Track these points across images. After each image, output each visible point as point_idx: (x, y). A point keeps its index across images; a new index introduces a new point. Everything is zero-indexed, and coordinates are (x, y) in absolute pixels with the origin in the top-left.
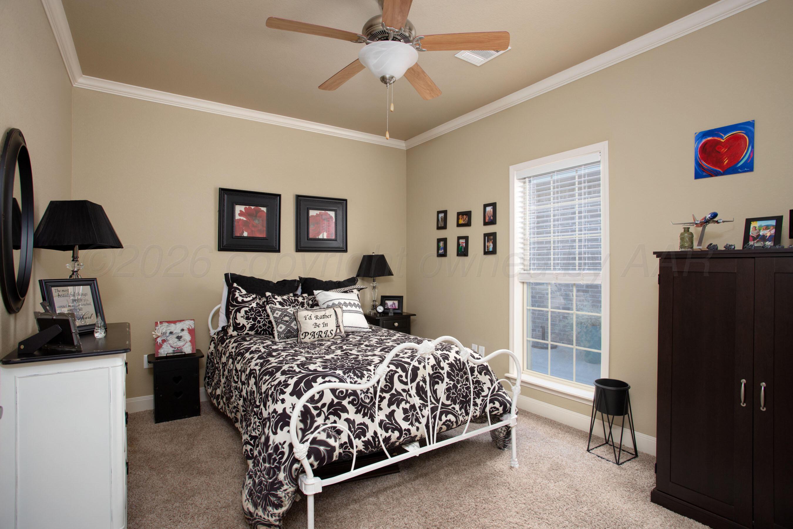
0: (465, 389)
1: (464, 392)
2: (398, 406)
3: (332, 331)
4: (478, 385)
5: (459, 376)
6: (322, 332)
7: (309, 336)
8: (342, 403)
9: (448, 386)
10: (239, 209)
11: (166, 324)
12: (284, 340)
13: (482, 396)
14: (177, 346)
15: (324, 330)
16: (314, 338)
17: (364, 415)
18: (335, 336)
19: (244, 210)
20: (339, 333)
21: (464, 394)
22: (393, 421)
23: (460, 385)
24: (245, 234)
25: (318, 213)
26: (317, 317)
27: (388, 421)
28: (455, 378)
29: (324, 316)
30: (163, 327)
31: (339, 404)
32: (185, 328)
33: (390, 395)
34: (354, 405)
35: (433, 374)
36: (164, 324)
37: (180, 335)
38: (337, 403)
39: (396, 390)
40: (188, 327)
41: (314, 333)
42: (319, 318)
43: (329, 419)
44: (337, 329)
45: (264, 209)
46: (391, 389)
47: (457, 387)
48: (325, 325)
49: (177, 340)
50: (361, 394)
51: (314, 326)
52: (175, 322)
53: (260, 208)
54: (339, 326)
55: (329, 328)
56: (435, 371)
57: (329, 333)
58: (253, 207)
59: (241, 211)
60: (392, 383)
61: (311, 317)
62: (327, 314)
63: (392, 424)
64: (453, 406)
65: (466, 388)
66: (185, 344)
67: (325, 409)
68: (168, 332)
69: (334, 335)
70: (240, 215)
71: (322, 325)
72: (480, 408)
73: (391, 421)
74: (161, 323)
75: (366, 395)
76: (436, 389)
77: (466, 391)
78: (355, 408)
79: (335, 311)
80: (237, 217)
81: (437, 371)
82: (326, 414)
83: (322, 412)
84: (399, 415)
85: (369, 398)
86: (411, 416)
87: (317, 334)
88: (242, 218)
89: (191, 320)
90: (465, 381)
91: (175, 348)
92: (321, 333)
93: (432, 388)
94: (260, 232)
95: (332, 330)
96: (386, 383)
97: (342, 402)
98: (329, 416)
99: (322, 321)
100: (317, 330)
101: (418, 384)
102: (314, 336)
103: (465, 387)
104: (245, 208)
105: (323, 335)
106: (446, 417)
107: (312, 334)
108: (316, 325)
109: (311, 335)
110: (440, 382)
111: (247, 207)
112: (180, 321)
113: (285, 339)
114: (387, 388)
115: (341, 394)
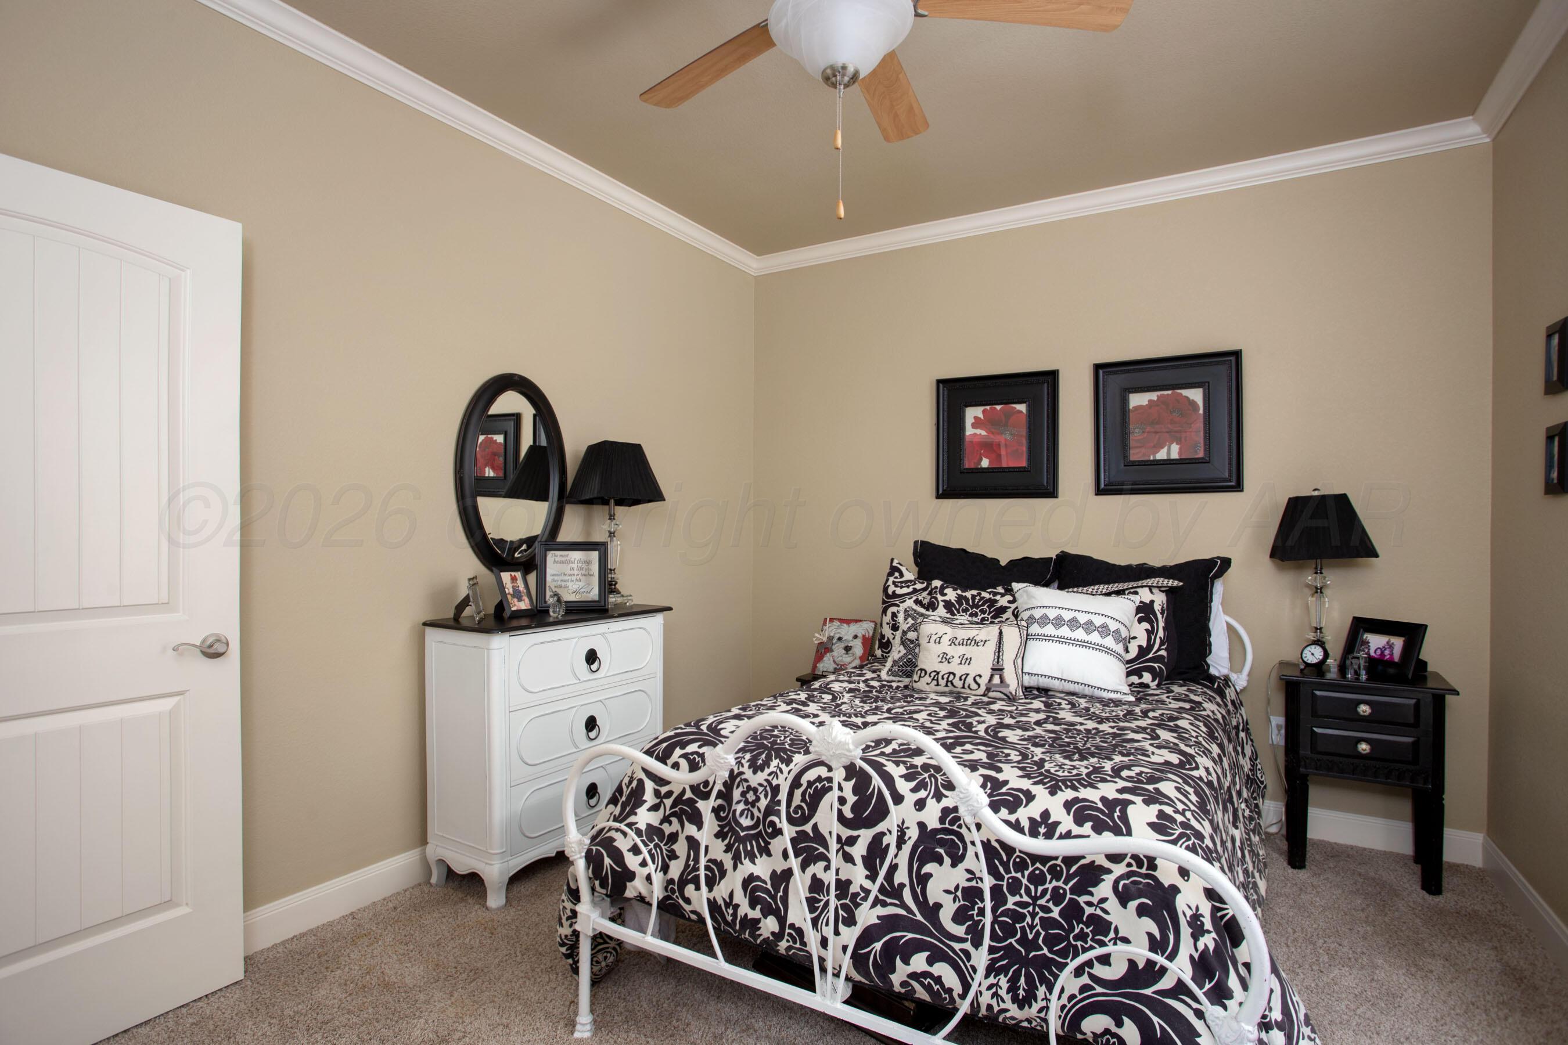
0: (1037, 920)
1: (1032, 927)
2: (804, 867)
3: (978, 678)
4: (1095, 933)
5: (1026, 873)
6: (954, 675)
7: (927, 679)
8: (697, 805)
9: (973, 883)
10: (972, 414)
11: (836, 623)
12: (898, 679)
13: (1092, 977)
14: (842, 661)
15: (960, 671)
16: (938, 685)
17: (728, 849)
18: (988, 690)
19: (981, 416)
20: (996, 685)
21: (1030, 937)
22: (781, 894)
23: (1017, 898)
24: (985, 463)
25: (1155, 398)
26: (953, 642)
27: (769, 886)
28: (1008, 871)
29: (972, 642)
30: (833, 628)
31: (691, 802)
32: (860, 635)
33: (797, 832)
34: (718, 818)
35: (936, 831)
36: (834, 623)
37: (850, 645)
38: (690, 799)
39: (815, 827)
40: (864, 633)
41: (938, 673)
42: (957, 643)
43: (670, 823)
44: (992, 676)
45: (1022, 408)
46: (805, 819)
47: (1005, 903)
48: (966, 660)
49: (844, 652)
50: (738, 802)
51: (940, 659)
52: (848, 622)
53: (1014, 405)
54: (1002, 670)
55: (972, 670)
56: (947, 826)
57: (970, 680)
58: (998, 407)
59: (976, 418)
60: (814, 806)
61: (940, 638)
62: (978, 639)
63: (774, 898)
64: (967, 946)
65: (1041, 918)
66: (852, 661)
67: (668, 802)
68: (837, 636)
69: (983, 688)
70: (974, 426)
71: (957, 660)
72: (1063, 1007)
73: (777, 891)
74: (832, 620)
75: (748, 810)
76: (929, 876)
77: (1038, 927)
78: (719, 825)
79: (1001, 633)
80: (969, 431)
81: (955, 828)
82: (668, 813)
83: (662, 805)
84: (799, 887)
85: (752, 818)
86: (822, 903)
87: (943, 678)
88: (978, 431)
89: (871, 621)
90: (1048, 896)
91: (838, 665)
92: (952, 677)
93: (915, 867)
94: (1015, 457)
95: (980, 676)
96: (801, 801)
97: (697, 802)
98: (672, 819)
99: (962, 650)
100: (944, 668)
101: (878, 837)
102: (937, 680)
103: (1041, 914)
104: (984, 412)
105: (958, 683)
106: (930, 961)
107: (933, 674)
108: (945, 658)
109: (930, 676)
110: (947, 860)
111: (988, 407)
112: (857, 621)
113: (901, 676)
114: (798, 813)
115: (704, 787)
